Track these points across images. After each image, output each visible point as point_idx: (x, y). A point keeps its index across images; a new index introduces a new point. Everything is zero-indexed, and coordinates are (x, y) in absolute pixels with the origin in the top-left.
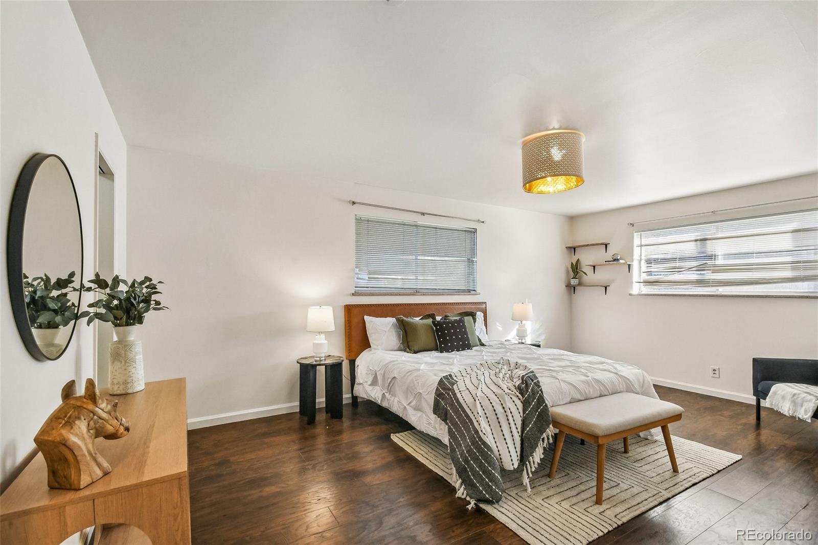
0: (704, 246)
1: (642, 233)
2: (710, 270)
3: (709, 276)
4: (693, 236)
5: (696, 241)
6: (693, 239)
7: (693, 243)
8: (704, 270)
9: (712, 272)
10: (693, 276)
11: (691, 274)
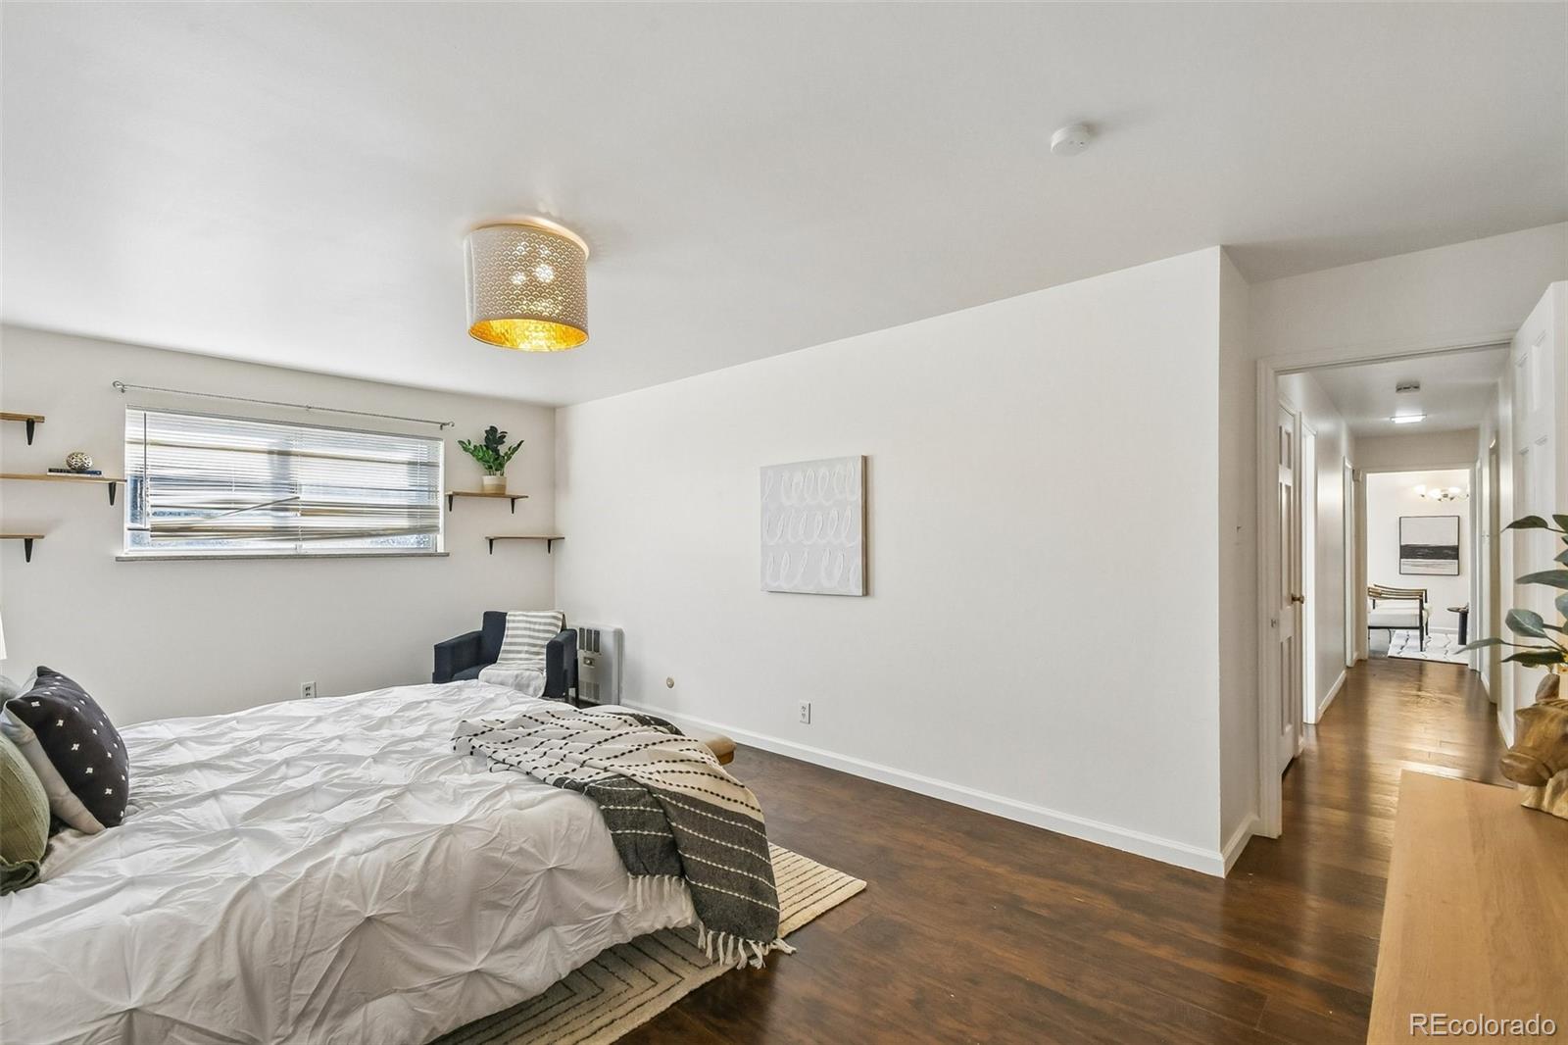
0: (285, 466)
1: (147, 413)
2: (297, 510)
3: (295, 520)
4: (263, 443)
5: (271, 452)
6: (266, 448)
7: (265, 456)
8: (287, 510)
9: (302, 515)
10: (267, 520)
11: (259, 515)
